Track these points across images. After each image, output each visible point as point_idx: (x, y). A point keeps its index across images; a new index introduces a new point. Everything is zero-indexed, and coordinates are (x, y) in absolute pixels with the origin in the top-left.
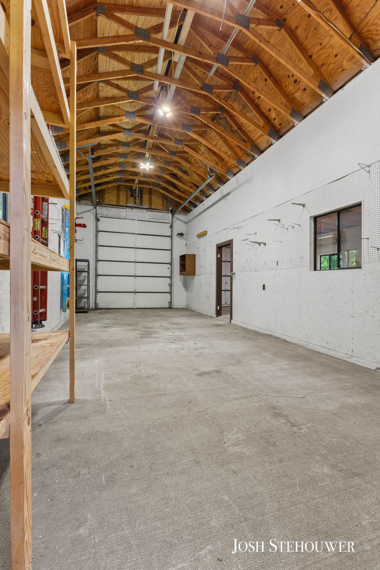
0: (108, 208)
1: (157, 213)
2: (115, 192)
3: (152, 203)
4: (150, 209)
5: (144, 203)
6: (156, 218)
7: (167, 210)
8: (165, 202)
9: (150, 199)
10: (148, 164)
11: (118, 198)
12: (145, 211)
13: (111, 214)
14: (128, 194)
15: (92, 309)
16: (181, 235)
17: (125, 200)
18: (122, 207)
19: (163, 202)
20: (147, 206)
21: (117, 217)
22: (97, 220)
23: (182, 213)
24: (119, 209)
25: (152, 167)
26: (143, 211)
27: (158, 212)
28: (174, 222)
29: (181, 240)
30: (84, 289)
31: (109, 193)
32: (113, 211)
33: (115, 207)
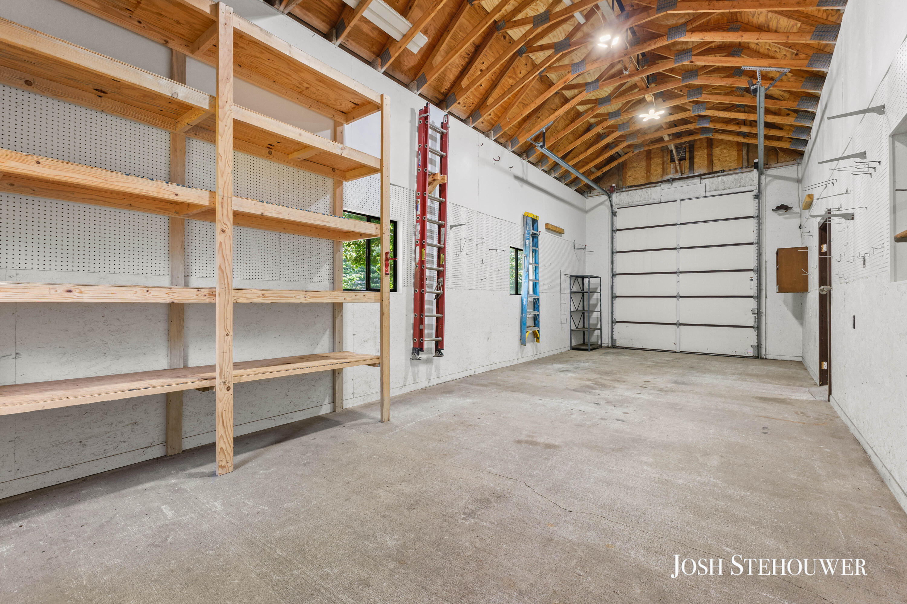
0: (630, 192)
1: (724, 178)
2: (643, 164)
3: (715, 161)
4: (711, 173)
5: (696, 166)
6: (721, 187)
7: (748, 167)
8: (744, 152)
9: (710, 156)
10: (652, 111)
11: (648, 171)
12: (697, 180)
13: (634, 200)
14: (665, 159)
15: (608, 347)
16: (783, 208)
17: (660, 170)
18: (653, 185)
19: (738, 155)
20: (703, 171)
21: (645, 203)
22: (614, 214)
23: (788, 163)
24: (649, 189)
25: (662, 112)
26: (693, 181)
27: (726, 175)
28: (766, 186)
29: (785, 218)
30: (596, 316)
31: (634, 167)
32: (638, 195)
33: (643, 187)
